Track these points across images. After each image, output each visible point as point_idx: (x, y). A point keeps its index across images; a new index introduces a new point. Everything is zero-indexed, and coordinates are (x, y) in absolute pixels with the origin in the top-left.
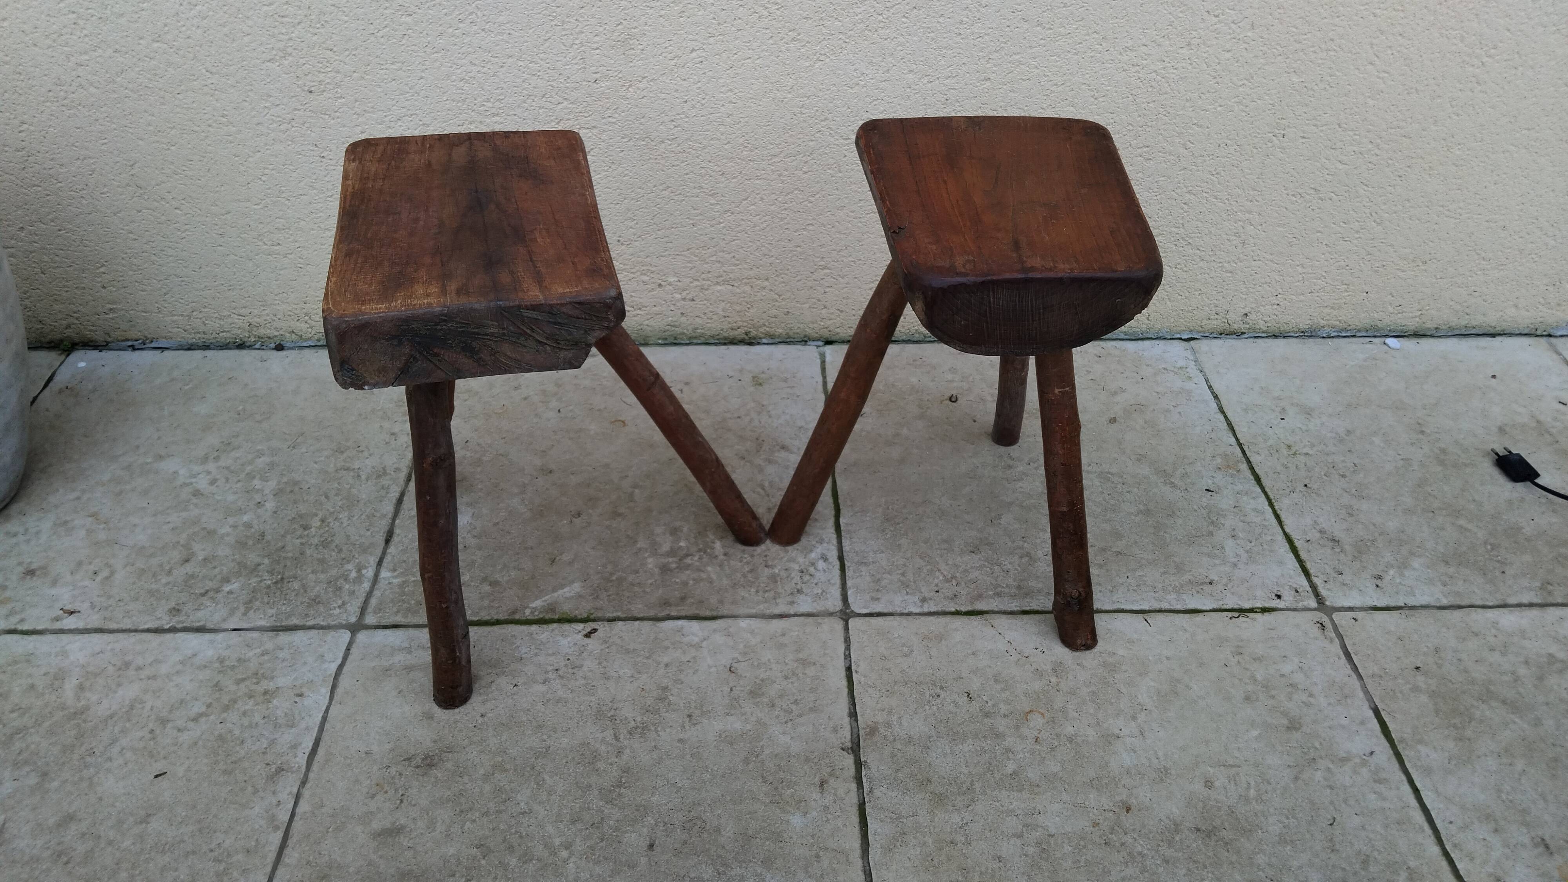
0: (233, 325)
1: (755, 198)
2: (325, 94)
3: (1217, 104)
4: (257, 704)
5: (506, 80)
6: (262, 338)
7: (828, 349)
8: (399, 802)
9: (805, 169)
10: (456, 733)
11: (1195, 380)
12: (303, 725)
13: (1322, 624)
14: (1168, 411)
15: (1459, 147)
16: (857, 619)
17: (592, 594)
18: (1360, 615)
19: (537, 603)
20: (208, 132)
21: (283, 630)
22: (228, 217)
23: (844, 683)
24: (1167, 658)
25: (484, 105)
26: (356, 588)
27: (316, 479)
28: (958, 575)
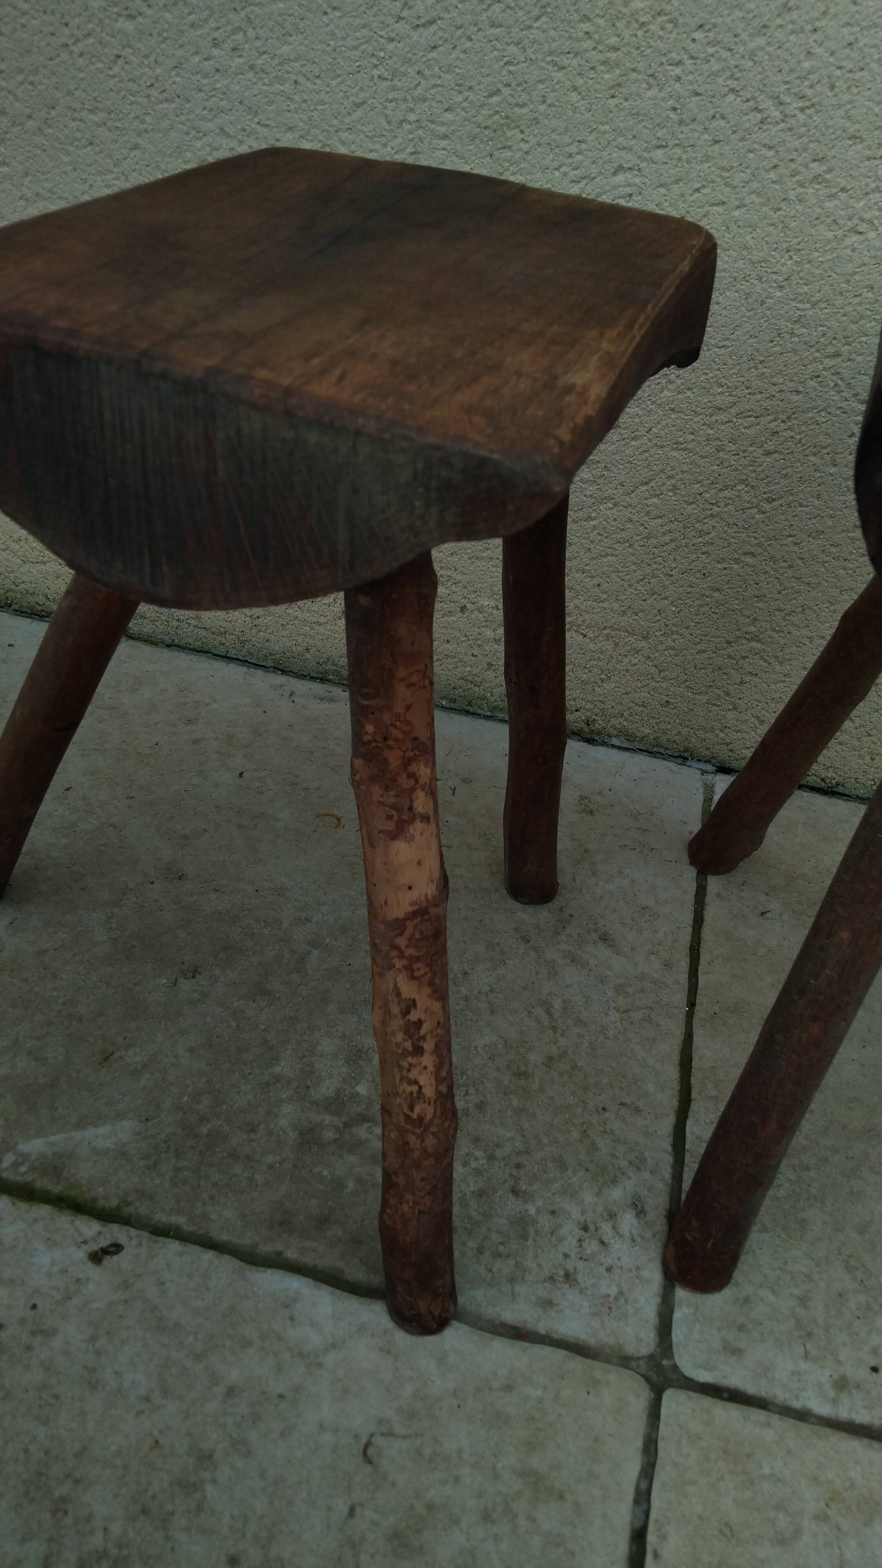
1: (664, 484)
7: (721, 781)
9: (770, 446)
16: (683, 1394)
17: (147, 1157)
19: (35, 1146)
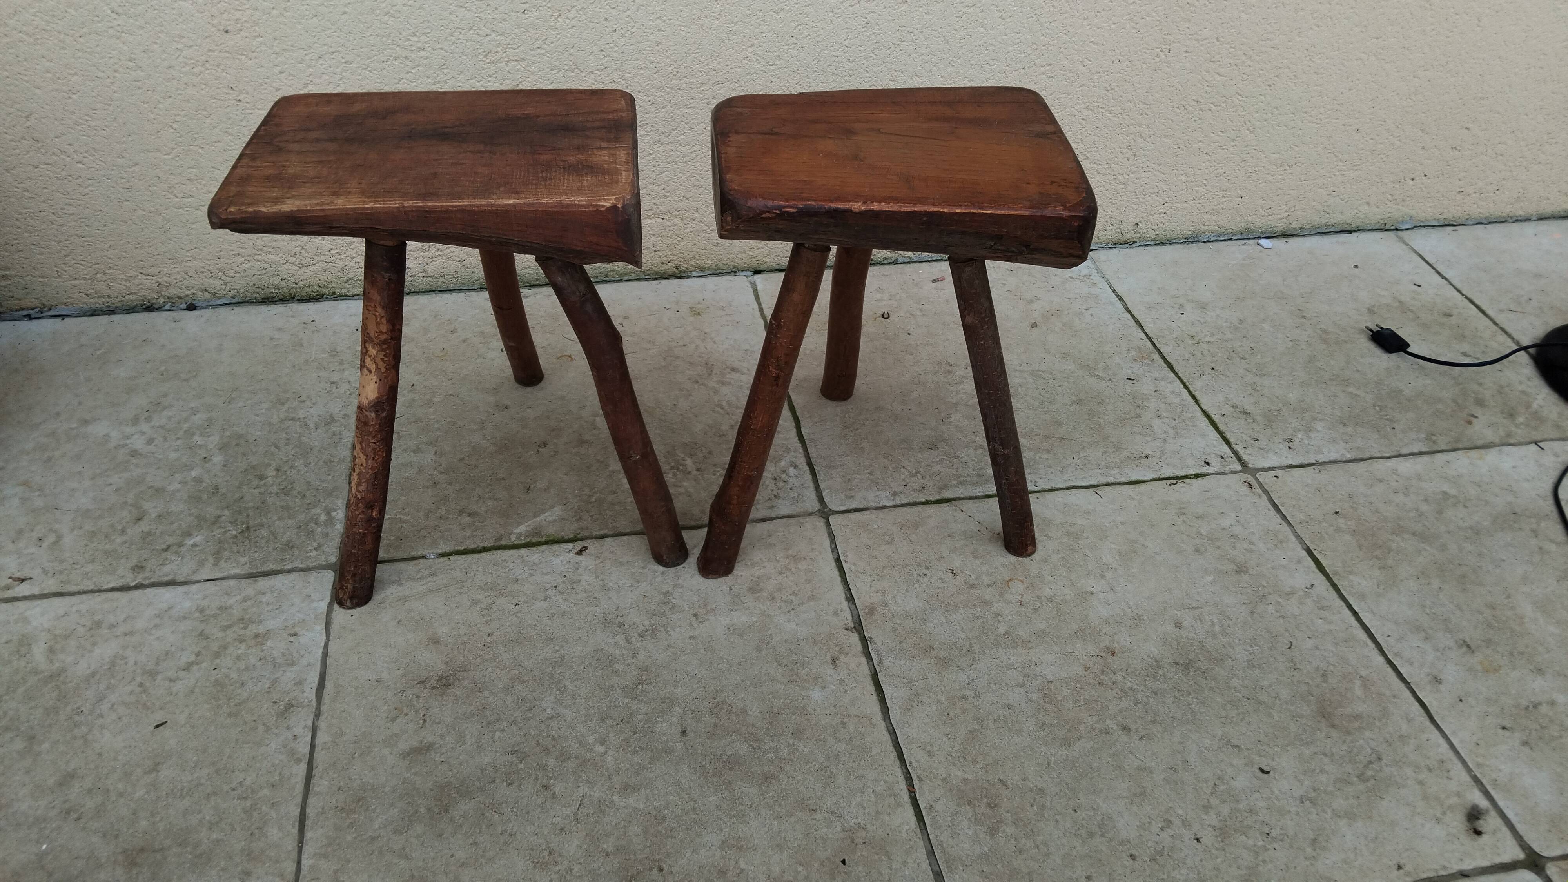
0: (140, 286)
2: (241, 33)
3: (1111, 22)
4: (250, 647)
5: (432, 13)
6: (172, 298)
7: (758, 278)
8: (422, 722)
10: (466, 652)
11: (1100, 286)
12: (304, 662)
13: (1249, 483)
14: (1081, 314)
15: (1320, 56)
16: (836, 516)
17: (575, 516)
18: (1279, 473)
19: (522, 529)
20: (114, 77)
21: (261, 576)
22: (136, 169)
23: (836, 573)
24: (1122, 523)
25: (409, 40)
26: (329, 530)
27: (261, 431)
28: (921, 469)
